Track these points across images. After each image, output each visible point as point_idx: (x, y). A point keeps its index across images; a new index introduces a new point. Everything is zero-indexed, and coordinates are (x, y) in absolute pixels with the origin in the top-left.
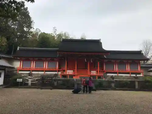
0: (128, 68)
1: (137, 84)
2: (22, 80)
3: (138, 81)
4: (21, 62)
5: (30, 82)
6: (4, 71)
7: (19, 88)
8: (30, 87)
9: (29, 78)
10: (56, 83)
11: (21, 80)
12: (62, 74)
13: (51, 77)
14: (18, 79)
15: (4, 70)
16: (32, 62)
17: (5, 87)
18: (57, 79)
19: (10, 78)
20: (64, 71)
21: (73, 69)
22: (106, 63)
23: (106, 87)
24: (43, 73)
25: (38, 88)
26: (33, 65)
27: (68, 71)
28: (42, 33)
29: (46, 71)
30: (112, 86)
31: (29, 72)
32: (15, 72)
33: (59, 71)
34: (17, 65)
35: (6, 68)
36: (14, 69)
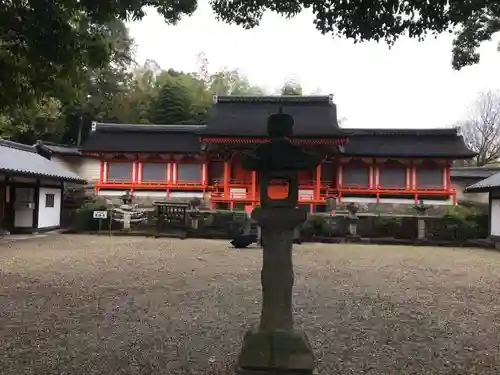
0: (412, 182)
1: (421, 226)
2: (105, 213)
3: (426, 220)
4: (103, 166)
5: (127, 221)
6: (60, 190)
7: (99, 234)
8: (126, 234)
9: (124, 210)
10: (195, 224)
11: (104, 215)
12: (214, 199)
13: (181, 208)
14: (95, 212)
15: (61, 187)
16: (134, 165)
17: (64, 233)
18: (198, 213)
19: (76, 208)
20: (221, 190)
21: (245, 185)
22: (346, 168)
23: (333, 236)
24: (163, 195)
25: (147, 236)
26: (136, 174)
27: (233, 190)
28: (164, 72)
29: (172, 190)
30: (351, 232)
31: (124, 193)
32: (88, 193)
33: (207, 190)
34: (93, 172)
35: (65, 184)
36: (85, 186)
